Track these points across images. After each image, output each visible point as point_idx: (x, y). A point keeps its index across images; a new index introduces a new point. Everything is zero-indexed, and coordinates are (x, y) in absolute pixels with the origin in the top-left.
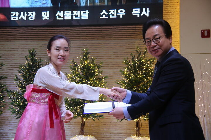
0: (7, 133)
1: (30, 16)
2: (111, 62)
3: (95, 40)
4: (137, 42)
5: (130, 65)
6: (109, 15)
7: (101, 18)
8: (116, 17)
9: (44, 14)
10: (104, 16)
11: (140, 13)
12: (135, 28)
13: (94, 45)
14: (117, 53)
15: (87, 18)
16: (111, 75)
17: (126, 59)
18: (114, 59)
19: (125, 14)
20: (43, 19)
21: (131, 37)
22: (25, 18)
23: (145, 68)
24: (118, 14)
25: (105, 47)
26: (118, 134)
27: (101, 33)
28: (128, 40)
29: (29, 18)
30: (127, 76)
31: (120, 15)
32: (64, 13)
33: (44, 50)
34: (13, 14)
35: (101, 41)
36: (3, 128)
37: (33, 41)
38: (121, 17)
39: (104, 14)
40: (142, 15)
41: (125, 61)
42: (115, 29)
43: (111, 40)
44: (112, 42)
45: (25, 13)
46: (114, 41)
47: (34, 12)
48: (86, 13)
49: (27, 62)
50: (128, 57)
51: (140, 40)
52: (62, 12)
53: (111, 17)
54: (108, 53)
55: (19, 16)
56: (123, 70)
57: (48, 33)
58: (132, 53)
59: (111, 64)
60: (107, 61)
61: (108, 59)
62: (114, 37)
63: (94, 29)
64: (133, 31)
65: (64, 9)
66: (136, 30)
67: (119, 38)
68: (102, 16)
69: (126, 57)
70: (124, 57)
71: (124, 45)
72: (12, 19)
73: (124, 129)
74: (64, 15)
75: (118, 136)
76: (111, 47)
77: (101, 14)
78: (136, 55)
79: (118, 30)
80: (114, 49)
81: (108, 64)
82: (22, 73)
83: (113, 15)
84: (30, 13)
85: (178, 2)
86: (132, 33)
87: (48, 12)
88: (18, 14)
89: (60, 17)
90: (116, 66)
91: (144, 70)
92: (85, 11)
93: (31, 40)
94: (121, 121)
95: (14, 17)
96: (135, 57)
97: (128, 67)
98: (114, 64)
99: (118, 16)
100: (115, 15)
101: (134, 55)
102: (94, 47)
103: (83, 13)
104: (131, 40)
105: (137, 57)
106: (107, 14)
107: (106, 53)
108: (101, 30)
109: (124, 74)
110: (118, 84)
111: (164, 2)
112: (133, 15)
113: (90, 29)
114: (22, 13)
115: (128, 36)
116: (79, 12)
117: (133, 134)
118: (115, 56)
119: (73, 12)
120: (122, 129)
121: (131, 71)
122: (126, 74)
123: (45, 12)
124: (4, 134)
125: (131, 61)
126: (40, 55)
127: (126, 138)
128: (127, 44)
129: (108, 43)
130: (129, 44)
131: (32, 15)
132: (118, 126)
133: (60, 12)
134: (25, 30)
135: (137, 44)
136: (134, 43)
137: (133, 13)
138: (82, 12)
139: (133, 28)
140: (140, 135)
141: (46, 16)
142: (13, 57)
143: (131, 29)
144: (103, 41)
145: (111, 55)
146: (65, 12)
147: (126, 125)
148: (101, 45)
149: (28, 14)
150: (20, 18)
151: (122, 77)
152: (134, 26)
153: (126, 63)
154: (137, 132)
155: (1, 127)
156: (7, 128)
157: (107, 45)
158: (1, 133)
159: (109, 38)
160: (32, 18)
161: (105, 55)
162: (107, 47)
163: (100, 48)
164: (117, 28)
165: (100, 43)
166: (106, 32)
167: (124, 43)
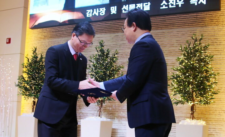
0: (87, 114)
1: (101, 12)
2: (174, 50)
3: (159, 30)
4: (198, 29)
6: (169, 5)
7: (161, 8)
8: (175, 6)
9: (112, 9)
10: (164, 6)
11: (197, 1)
12: (197, 16)
13: (158, 35)
15: (149, 9)
16: (173, 62)
18: (176, 47)
19: (183, 3)
20: (112, 13)
21: (193, 25)
22: (97, 14)
23: (198, 55)
24: (177, 4)
25: (168, 36)
26: (178, 118)
27: (165, 23)
28: (191, 28)
29: (101, 14)
32: (129, 7)
33: (115, 41)
34: (88, 12)
35: (165, 30)
36: (84, 109)
37: (107, 34)
38: (180, 6)
39: (164, 4)
40: (199, 3)
42: (178, 18)
43: (174, 28)
44: (175, 31)
45: (98, 9)
46: (176, 29)
47: (104, 8)
48: (147, 5)
51: (201, 27)
53: (170, 6)
54: (171, 41)
55: (93, 12)
57: (118, 25)
59: (173, 52)
60: (169, 49)
61: (170, 47)
62: (176, 25)
64: (195, 19)
65: (128, 3)
66: (198, 18)
67: (181, 26)
68: (162, 6)
71: (187, 33)
72: (88, 16)
73: (185, 113)
74: (129, 8)
75: (179, 119)
76: (175, 36)
77: (162, 4)
79: (180, 19)
80: (177, 37)
81: (171, 52)
83: (172, 5)
84: (101, 9)
86: (194, 21)
87: (116, 7)
88: (92, 11)
89: (125, 10)
90: (179, 54)
91: (197, 56)
92: (147, 3)
93: (105, 33)
95: (89, 14)
98: (177, 52)
99: (177, 6)
100: (174, 4)
102: (158, 36)
103: (146, 5)
104: (193, 28)
106: (166, 4)
107: (169, 41)
108: (165, 20)
113: (154, 19)
114: (95, 10)
115: (190, 24)
116: (142, 4)
118: (178, 44)
119: (137, 5)
120: (182, 113)
123: (113, 7)
124: (85, 114)
126: (111, 46)
128: (189, 32)
129: (172, 32)
130: (191, 32)
131: (103, 11)
132: (178, 110)
133: (126, 6)
134: (100, 25)
135: (199, 31)
136: (196, 30)
137: (190, 2)
138: (144, 4)
139: (195, 16)
141: (114, 10)
143: (193, 17)
144: (166, 30)
145: (174, 43)
146: (130, 5)
147: (186, 109)
148: (165, 34)
149: (99, 10)
150: (93, 14)
152: (196, 15)
155: (83, 109)
156: (87, 109)
157: (170, 34)
158: (83, 113)
159: (173, 27)
160: (102, 14)
161: (168, 43)
162: (171, 36)
163: (163, 37)
164: (180, 17)
165: (164, 32)
166: (170, 21)
167: (186, 31)
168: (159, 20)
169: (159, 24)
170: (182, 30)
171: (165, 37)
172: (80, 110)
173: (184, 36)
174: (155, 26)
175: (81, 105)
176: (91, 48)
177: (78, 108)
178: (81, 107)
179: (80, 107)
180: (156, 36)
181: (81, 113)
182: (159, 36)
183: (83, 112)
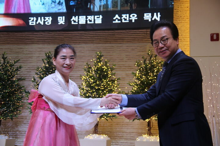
1: (47, 21)
2: (124, 65)
3: (108, 43)
4: (148, 45)
5: (141, 67)
6: (122, 19)
7: (114, 22)
8: (128, 21)
9: (60, 19)
10: (117, 20)
11: (151, 17)
12: (147, 31)
14: (129, 55)
15: (101, 23)
16: (123, 77)
17: (138, 62)
18: (126, 61)
19: (137, 18)
20: (59, 24)
21: (142, 41)
22: (42, 23)
23: (156, 70)
24: (130, 19)
25: (118, 51)
27: (114, 37)
29: (46, 23)
30: (139, 78)
31: (132, 20)
32: (78, 18)
34: (31, 19)
35: (114, 44)
36: (22, 127)
37: (50, 45)
38: (133, 21)
39: (117, 18)
40: (153, 19)
41: (137, 64)
42: (128, 33)
43: (123, 43)
44: (124, 46)
45: (43, 18)
46: (126, 44)
47: (50, 18)
48: (99, 17)
49: (44, 65)
50: (140, 60)
52: (77, 17)
53: (123, 21)
54: (121, 56)
55: (37, 21)
56: (134, 72)
57: (63, 37)
58: (144, 56)
59: (123, 67)
60: (119, 64)
61: (120, 61)
62: (126, 40)
63: (107, 33)
64: (145, 35)
65: (78, 14)
66: (148, 34)
67: (131, 41)
68: (115, 20)
69: (138, 60)
70: (136, 60)
71: (136, 48)
72: (30, 24)
73: (136, 129)
74: (79, 20)
75: (130, 135)
76: (124, 50)
77: (114, 18)
78: (147, 58)
79: (130, 34)
80: (126, 52)
81: (121, 67)
82: (39, 75)
83: (125, 20)
84: (47, 18)
85: (188, 7)
86: (143, 36)
87: (64, 17)
88: (36, 19)
89: (75, 22)
90: (128, 69)
91: (155, 72)
92: (98, 16)
93: (48, 44)
94: (133, 121)
95: (32, 22)
96: (147, 60)
97: (140, 69)
98: (126, 67)
99: (130, 21)
100: (128, 19)
101: (145, 58)
102: (107, 50)
103: (97, 18)
104: (143, 43)
105: (148, 60)
106: (119, 18)
108: (114, 34)
109: (136, 76)
110: (131, 85)
111: (174, 7)
112: (145, 19)
113: (103, 33)
114: (39, 18)
115: (139, 40)
116: (93, 16)
117: (145, 134)
118: (127, 58)
119: (88, 17)
120: (134, 129)
121: (143, 73)
122: (138, 76)
123: (61, 17)
124: (23, 133)
125: (143, 64)
127: (138, 137)
128: (139, 47)
130: (141, 47)
131: (49, 20)
132: (129, 126)
133: (75, 17)
134: (42, 34)
135: (149, 47)
136: (146, 46)
137: (144, 17)
139: (144, 31)
140: (151, 134)
141: (61, 20)
142: (31, 59)
143: (143, 33)
144: (116, 44)
145: (123, 57)
146: (80, 17)
147: (138, 124)
148: (114, 48)
149: (45, 19)
150: (37, 23)
151: (134, 79)
153: (138, 66)
154: (149, 132)
155: (20, 126)
156: (25, 127)
157: (120, 48)
158: (20, 131)
159: (122, 41)
160: (48, 23)
161: (118, 58)
162: (120, 50)
163: (113, 51)
164: (130, 32)
165: (112, 47)
166: (119, 36)
167: (136, 46)
168: (108, 33)
169: (108, 38)
170: (131, 45)
171: (114, 51)
172: (17, 128)
173: (134, 51)
174: (104, 40)
175: (18, 122)
176: (32, 59)
177: (14, 126)
178: (18, 125)
179: (16, 124)
180: (104, 49)
181: (18, 131)
182: (109, 50)
183: (20, 129)
